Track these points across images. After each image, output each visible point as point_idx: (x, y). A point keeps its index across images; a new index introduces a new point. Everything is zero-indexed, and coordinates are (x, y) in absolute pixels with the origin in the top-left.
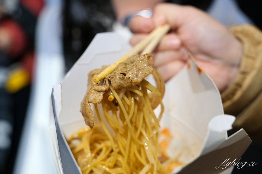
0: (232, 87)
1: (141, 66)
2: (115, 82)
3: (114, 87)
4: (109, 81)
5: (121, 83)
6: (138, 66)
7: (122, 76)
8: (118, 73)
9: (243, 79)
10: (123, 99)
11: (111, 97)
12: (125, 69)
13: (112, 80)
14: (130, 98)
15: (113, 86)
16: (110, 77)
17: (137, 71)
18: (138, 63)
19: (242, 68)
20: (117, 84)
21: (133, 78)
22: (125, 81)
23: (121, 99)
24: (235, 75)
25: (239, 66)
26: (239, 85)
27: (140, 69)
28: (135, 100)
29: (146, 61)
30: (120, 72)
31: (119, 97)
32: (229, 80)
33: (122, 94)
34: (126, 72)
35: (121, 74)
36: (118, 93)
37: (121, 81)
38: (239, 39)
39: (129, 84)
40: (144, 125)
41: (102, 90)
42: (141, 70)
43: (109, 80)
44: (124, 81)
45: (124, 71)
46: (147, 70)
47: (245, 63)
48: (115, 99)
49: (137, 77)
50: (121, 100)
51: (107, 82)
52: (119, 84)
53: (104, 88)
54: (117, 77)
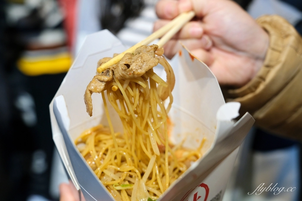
0: (255, 79)
1: (147, 57)
2: (118, 73)
3: (117, 78)
4: (113, 72)
5: (123, 75)
6: (143, 57)
7: (125, 67)
8: (121, 65)
9: (268, 72)
10: (126, 90)
11: (115, 87)
12: (130, 59)
13: (116, 71)
14: (134, 89)
15: (116, 76)
16: (113, 68)
17: (142, 62)
18: (144, 54)
19: (267, 62)
20: (120, 75)
21: (137, 70)
22: (128, 72)
23: (125, 89)
24: (260, 68)
25: (263, 59)
26: (262, 78)
27: (144, 60)
28: (140, 92)
29: (152, 53)
30: (125, 63)
31: (123, 88)
32: (253, 73)
33: (126, 85)
34: (130, 63)
35: (125, 65)
36: (122, 84)
37: (123, 73)
38: (266, 31)
39: (131, 75)
40: (151, 115)
41: (103, 80)
42: (146, 61)
43: (112, 70)
44: (126, 72)
45: (128, 62)
46: (152, 62)
47: (270, 56)
48: (119, 90)
49: (141, 68)
50: (125, 91)
51: (111, 73)
52: (122, 75)
53: (106, 78)
54: (120, 68)
